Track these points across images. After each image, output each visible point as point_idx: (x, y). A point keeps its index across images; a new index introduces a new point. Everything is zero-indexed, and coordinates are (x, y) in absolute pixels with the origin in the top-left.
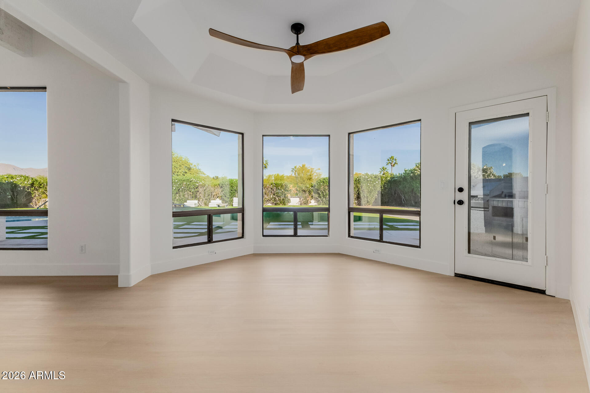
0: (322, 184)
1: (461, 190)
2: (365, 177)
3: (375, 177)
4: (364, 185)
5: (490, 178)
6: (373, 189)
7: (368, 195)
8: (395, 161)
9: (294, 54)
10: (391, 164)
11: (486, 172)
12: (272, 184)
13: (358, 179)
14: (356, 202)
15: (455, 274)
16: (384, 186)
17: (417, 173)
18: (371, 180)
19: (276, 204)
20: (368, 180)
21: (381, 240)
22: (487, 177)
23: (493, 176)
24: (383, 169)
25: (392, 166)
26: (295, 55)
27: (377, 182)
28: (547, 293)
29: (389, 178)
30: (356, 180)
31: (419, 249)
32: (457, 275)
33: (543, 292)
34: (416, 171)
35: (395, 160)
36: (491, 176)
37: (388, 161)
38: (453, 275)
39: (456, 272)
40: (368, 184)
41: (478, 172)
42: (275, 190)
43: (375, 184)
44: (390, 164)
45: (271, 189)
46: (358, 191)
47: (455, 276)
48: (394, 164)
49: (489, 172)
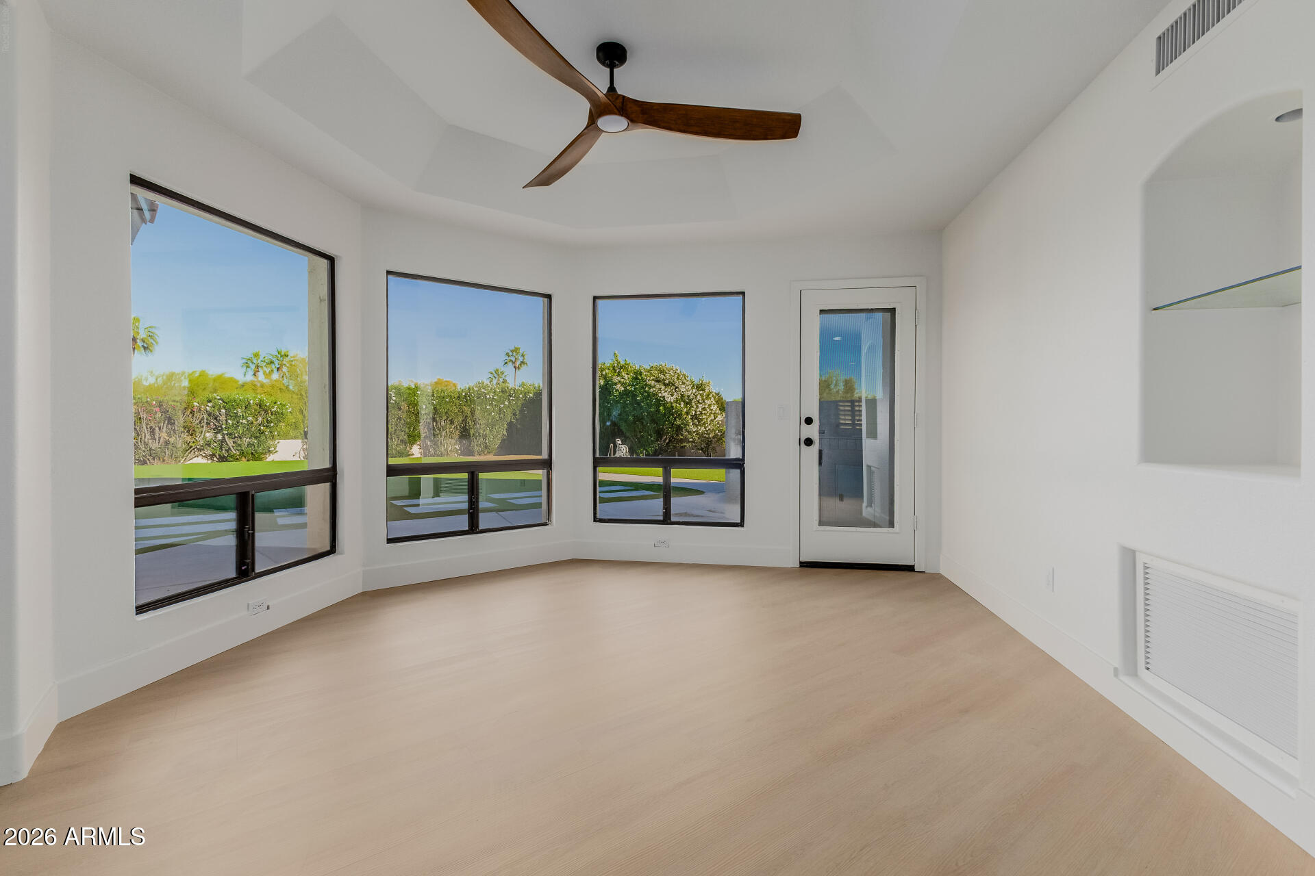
1: (809, 421)
2: (479, 390)
3: (502, 391)
4: (479, 408)
6: (497, 417)
7: (487, 432)
8: (521, 359)
9: (616, 111)
10: (514, 363)
11: (703, 390)
12: (210, 401)
13: (464, 394)
14: (457, 447)
15: (800, 562)
16: (522, 411)
18: (493, 398)
19: (223, 459)
20: (487, 397)
21: (666, 520)
24: (497, 373)
25: (515, 367)
26: (614, 113)
27: (507, 403)
28: (917, 569)
29: (531, 395)
30: (459, 397)
31: (740, 528)
32: (804, 565)
33: (911, 568)
35: (523, 356)
37: (507, 358)
38: (798, 565)
39: (802, 560)
40: (488, 407)
42: (223, 418)
43: (502, 406)
44: (511, 364)
45: (210, 414)
46: (463, 421)
47: (801, 566)
48: (520, 364)
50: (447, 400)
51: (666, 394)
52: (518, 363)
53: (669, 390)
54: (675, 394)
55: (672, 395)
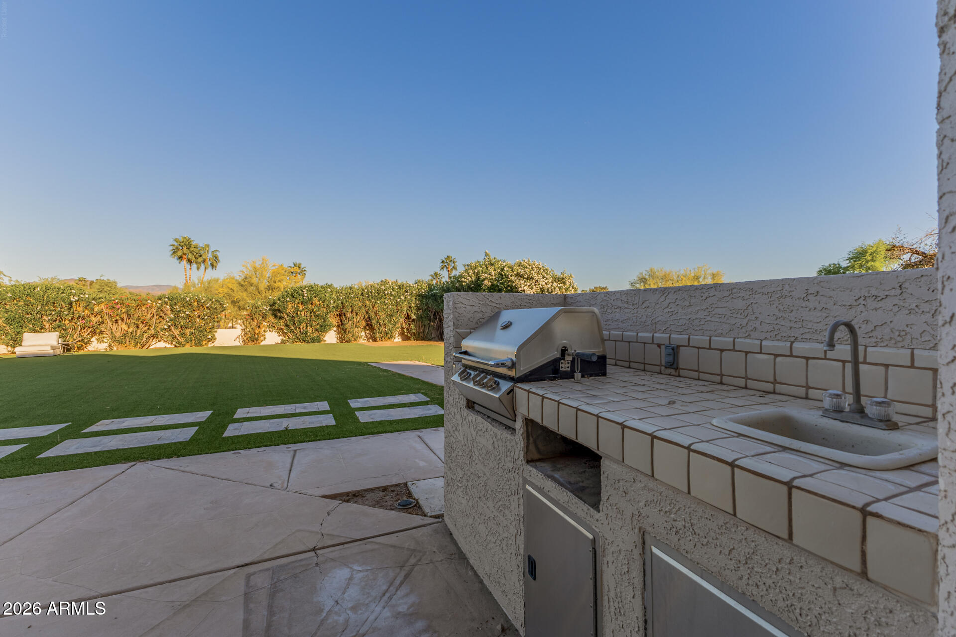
0: (288, 299)
2: (380, 287)
4: (378, 302)
5: (569, 293)
6: (395, 309)
7: (387, 322)
8: (453, 265)
10: (447, 268)
11: (564, 283)
14: (363, 334)
17: (465, 282)
20: (386, 292)
22: (566, 291)
23: (573, 290)
25: (448, 271)
27: (403, 297)
34: (463, 279)
35: (454, 262)
36: (571, 290)
37: (442, 264)
40: (386, 302)
41: (552, 282)
42: (168, 313)
43: (399, 300)
44: (445, 269)
45: (159, 310)
46: (366, 313)
48: (452, 269)
49: (568, 284)
50: (352, 296)
51: (525, 288)
52: (450, 268)
53: (529, 284)
54: (535, 287)
55: (532, 289)
